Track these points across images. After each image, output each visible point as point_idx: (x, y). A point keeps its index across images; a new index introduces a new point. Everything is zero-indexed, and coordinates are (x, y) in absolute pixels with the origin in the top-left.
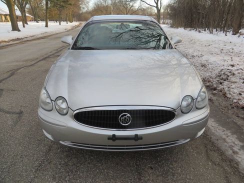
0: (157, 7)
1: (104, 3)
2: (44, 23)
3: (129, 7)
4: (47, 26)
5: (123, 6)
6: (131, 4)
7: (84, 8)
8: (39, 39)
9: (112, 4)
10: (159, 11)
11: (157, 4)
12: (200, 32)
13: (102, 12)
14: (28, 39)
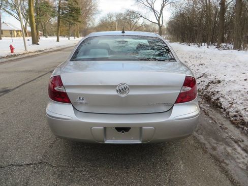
0: (159, 24)
1: (109, 20)
2: (55, 38)
3: (133, 24)
4: (58, 41)
5: (128, 22)
6: (135, 20)
7: (90, 24)
8: (56, 51)
9: (116, 21)
10: (160, 27)
11: (159, 21)
12: (189, 45)
13: (107, 27)
14: (48, 51)
